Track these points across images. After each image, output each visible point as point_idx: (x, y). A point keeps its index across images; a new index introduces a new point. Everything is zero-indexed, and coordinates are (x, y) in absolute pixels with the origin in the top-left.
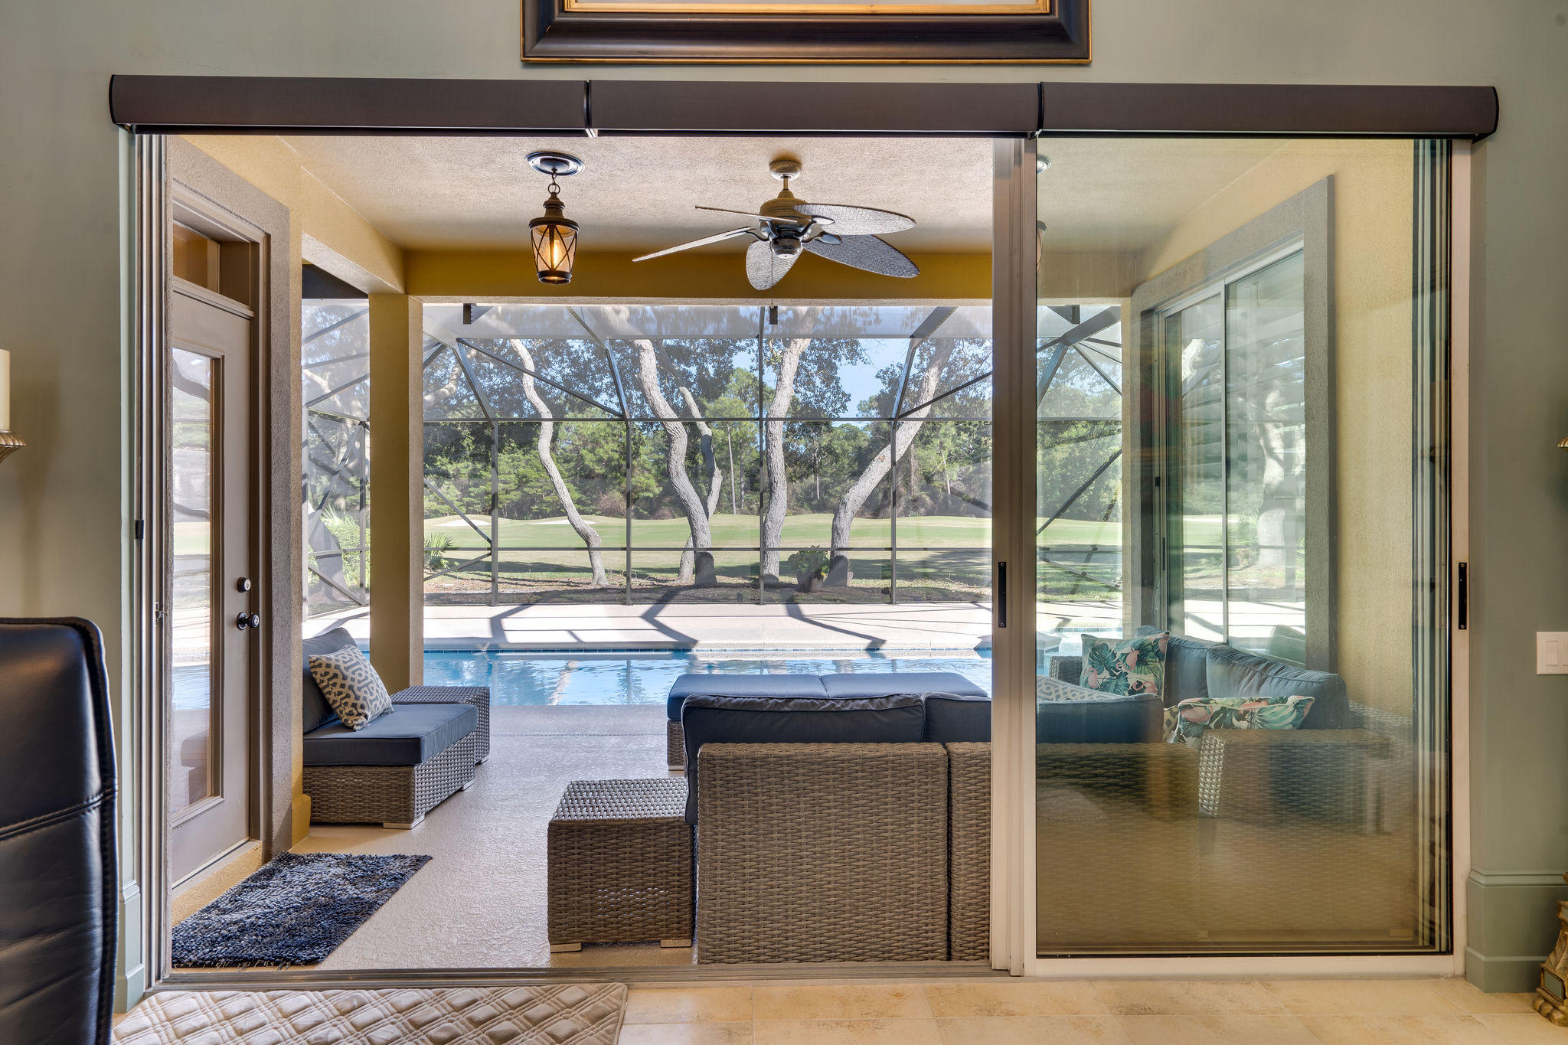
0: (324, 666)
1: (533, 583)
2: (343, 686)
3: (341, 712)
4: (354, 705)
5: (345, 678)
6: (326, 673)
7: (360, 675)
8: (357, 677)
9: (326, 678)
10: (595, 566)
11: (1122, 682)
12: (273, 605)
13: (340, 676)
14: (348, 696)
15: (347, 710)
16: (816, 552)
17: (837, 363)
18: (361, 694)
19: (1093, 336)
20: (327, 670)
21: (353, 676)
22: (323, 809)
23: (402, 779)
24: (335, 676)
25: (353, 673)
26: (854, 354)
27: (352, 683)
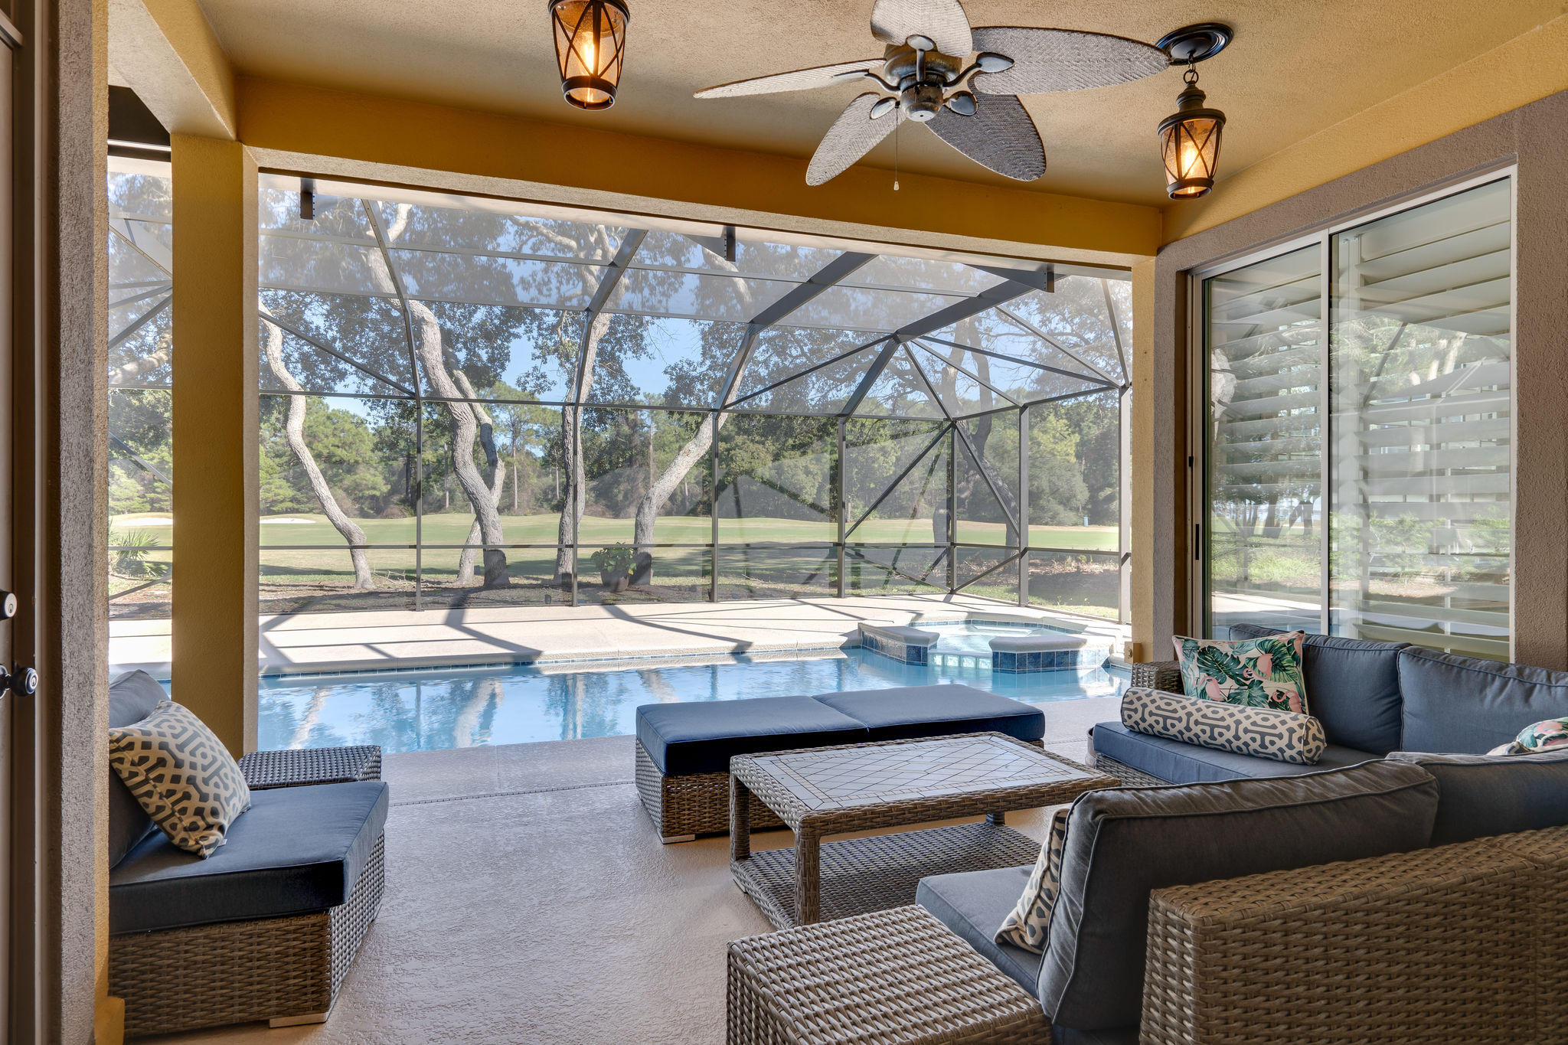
0: (138, 746)
1: (274, 588)
2: (176, 779)
3: (174, 826)
4: (199, 812)
5: (179, 764)
6: (143, 760)
7: (204, 756)
8: (199, 761)
9: (142, 769)
10: (359, 567)
11: (1256, 692)
12: (65, 644)
13: (171, 762)
14: (187, 796)
15: (186, 822)
16: (620, 548)
17: (622, 356)
18: (209, 790)
19: (928, 335)
20: (145, 753)
21: (193, 759)
22: (145, 1013)
23: (309, 937)
24: (161, 762)
25: (192, 753)
26: (639, 348)
27: (192, 772)
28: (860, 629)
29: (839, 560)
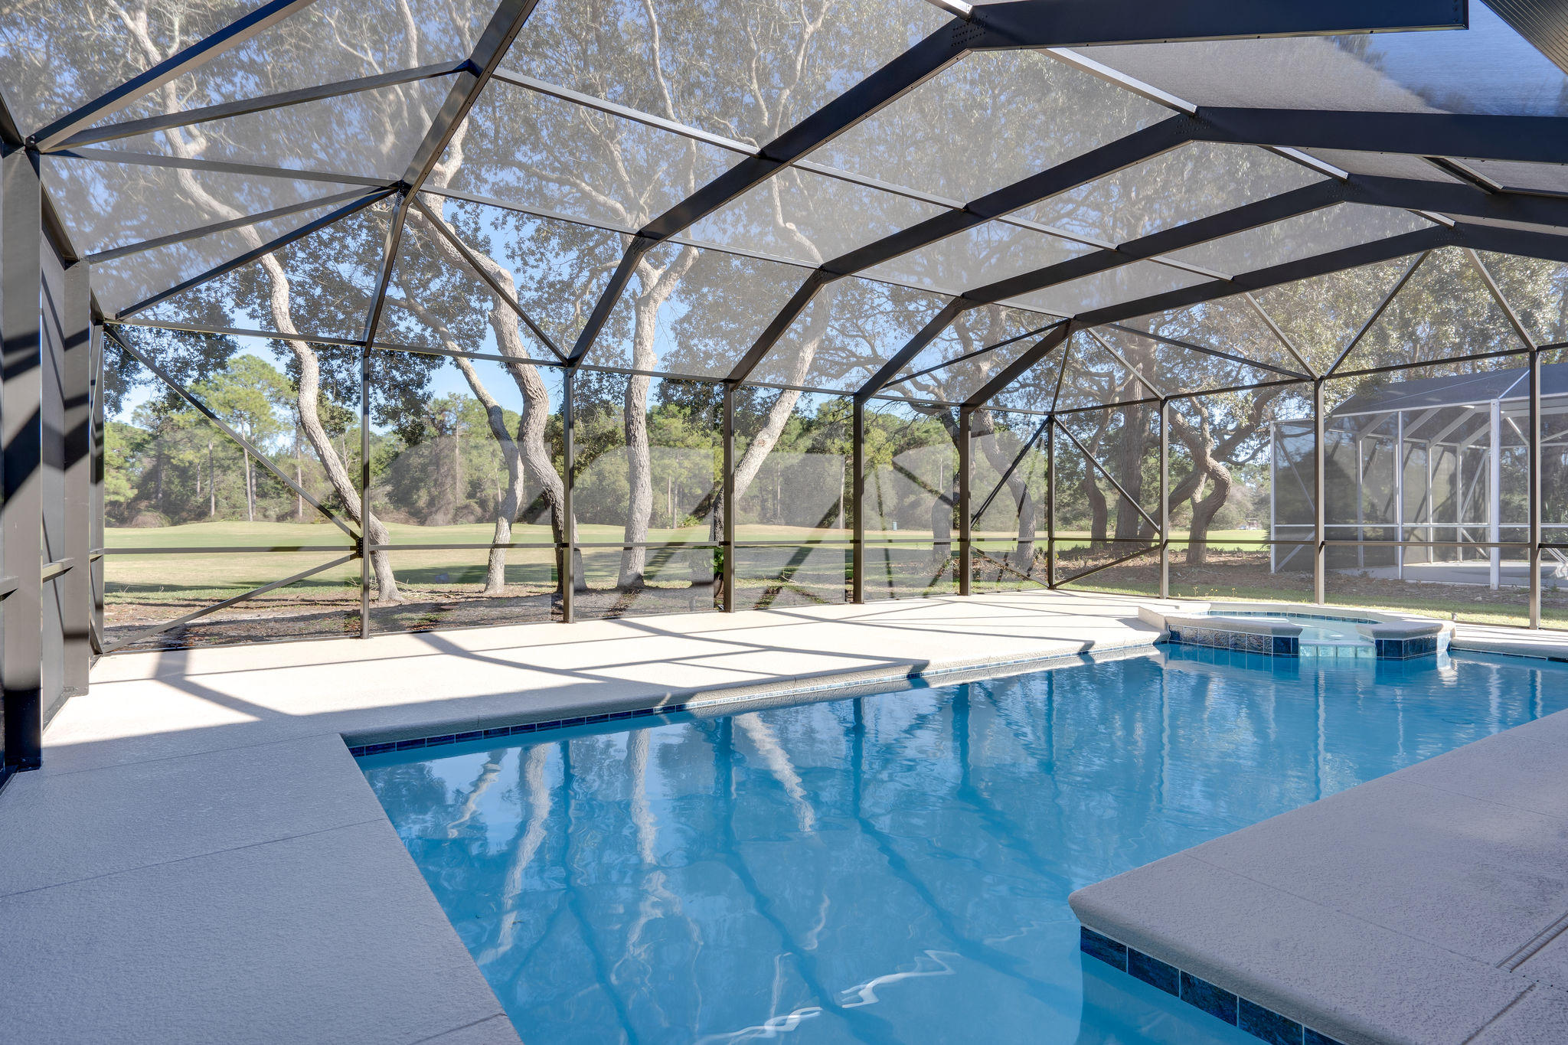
28: (1166, 623)
29: (963, 556)
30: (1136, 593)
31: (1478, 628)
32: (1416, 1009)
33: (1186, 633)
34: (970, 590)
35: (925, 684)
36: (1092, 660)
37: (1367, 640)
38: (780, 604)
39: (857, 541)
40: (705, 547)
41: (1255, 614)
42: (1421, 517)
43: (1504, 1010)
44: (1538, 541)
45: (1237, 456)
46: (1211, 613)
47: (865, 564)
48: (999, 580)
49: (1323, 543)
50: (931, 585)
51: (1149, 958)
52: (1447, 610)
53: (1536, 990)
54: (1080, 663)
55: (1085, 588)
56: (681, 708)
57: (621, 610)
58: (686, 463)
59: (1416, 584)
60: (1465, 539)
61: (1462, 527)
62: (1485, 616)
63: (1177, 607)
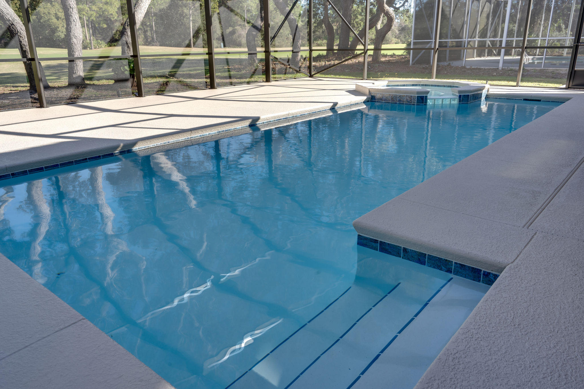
28: (369, 92)
29: (267, 61)
30: (351, 77)
31: (496, 87)
32: (498, 248)
33: (378, 96)
34: (272, 79)
35: (258, 129)
36: (336, 112)
37: (455, 95)
38: (170, 91)
39: (210, 54)
40: (121, 59)
41: (407, 85)
42: (473, 37)
43: (528, 244)
44: (525, 46)
45: (396, 4)
46: (388, 86)
47: (216, 67)
48: (285, 74)
49: (437, 49)
50: (251, 77)
51: (389, 244)
52: (484, 80)
53: (537, 234)
54: (331, 114)
55: (327, 76)
56: (129, 151)
57: (75, 98)
58: (94, 8)
59: (470, 68)
60: (489, 46)
61: (488, 41)
62: (499, 82)
63: (373, 84)
